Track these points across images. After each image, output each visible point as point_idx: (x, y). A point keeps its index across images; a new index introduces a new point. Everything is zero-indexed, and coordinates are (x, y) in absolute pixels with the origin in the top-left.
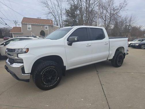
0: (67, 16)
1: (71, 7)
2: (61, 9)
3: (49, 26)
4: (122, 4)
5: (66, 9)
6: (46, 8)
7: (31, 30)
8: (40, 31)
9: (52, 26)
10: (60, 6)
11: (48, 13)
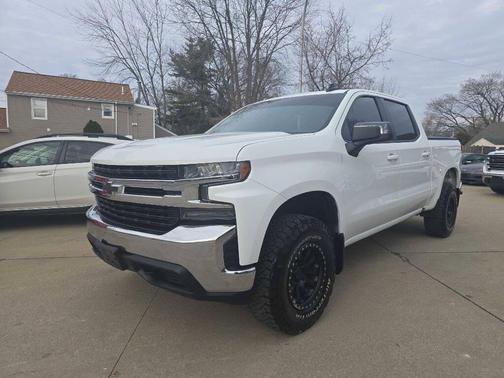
0: (176, 76)
1: (191, 46)
2: (158, 47)
3: (118, 105)
4: (375, 43)
5: (172, 52)
6: (105, 43)
7: (46, 119)
8: (85, 125)
9: (130, 107)
10: (156, 39)
11: (111, 59)
